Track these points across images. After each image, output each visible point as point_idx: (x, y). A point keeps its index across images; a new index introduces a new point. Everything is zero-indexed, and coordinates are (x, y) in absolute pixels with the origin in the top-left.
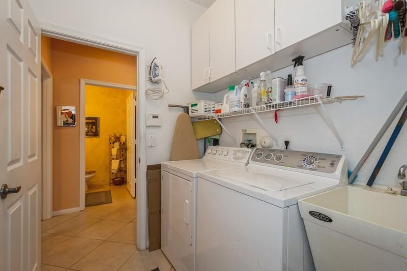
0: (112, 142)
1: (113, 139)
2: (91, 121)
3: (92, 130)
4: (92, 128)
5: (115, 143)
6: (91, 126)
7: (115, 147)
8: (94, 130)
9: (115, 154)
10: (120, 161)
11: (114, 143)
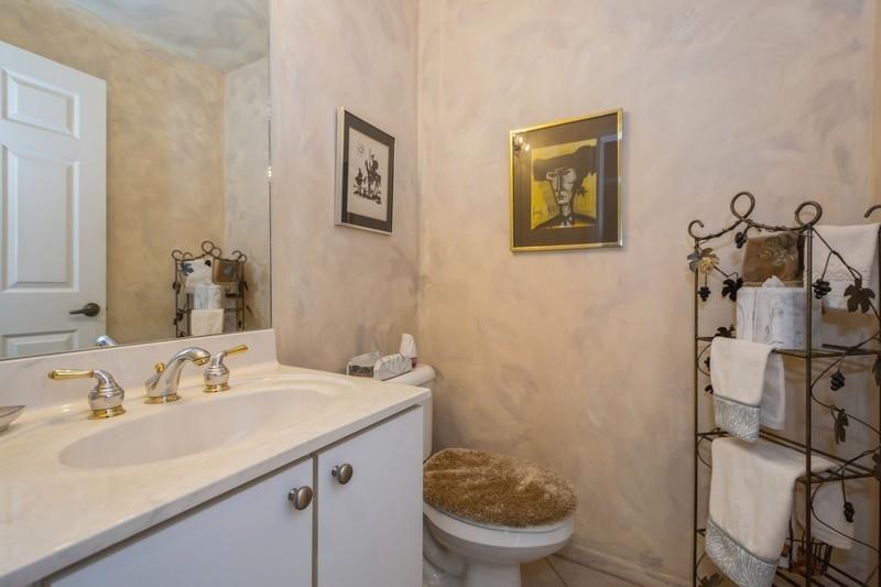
0: (716, 284)
1: (728, 258)
2: (572, 147)
3: (579, 200)
4: (578, 188)
5: (746, 294)
6: (571, 176)
7: (745, 327)
8: (589, 205)
9: (751, 394)
10: (807, 484)
11: (731, 289)
